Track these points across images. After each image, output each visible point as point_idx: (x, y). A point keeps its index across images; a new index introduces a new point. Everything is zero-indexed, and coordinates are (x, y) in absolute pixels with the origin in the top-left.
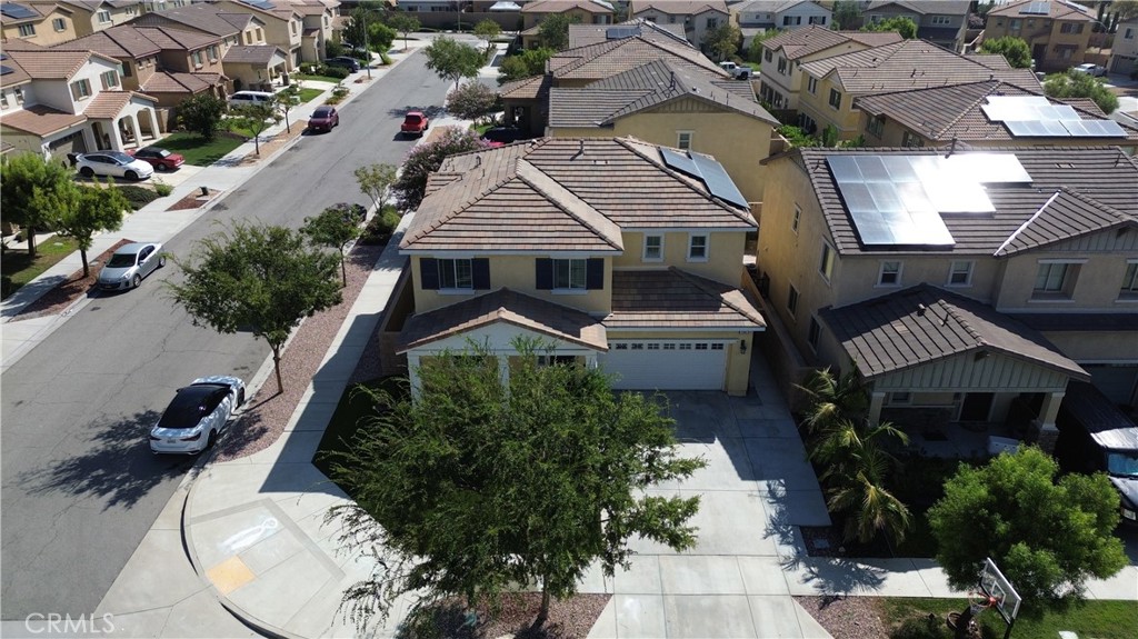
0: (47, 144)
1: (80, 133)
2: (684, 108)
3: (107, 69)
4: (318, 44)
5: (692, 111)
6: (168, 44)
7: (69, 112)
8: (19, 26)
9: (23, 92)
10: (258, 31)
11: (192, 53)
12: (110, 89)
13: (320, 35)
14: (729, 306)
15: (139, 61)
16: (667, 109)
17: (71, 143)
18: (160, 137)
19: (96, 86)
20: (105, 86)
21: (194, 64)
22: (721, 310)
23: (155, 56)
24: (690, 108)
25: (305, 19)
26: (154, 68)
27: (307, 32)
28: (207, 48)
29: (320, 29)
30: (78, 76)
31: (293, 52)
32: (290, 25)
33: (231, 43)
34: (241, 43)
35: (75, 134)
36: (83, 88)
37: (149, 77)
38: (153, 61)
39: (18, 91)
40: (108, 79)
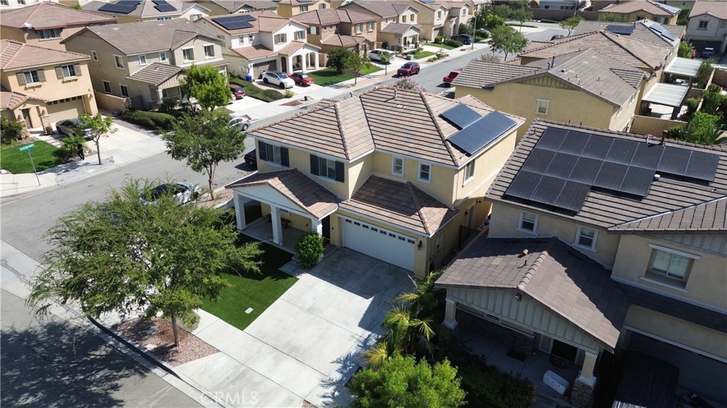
0: (252, 64)
1: (275, 61)
2: (545, 83)
3: (300, 30)
4: (455, 26)
5: (551, 86)
6: (345, 19)
7: (270, 49)
8: (301, 6)
9: (254, 37)
10: (412, 16)
11: (355, 25)
12: (298, 40)
13: (457, 21)
14: (419, 216)
15: (325, 27)
16: (532, 82)
17: (268, 66)
18: (318, 68)
19: (290, 38)
20: (296, 38)
21: (356, 31)
22: (413, 217)
23: (337, 25)
24: (549, 84)
25: (451, 10)
26: (334, 32)
27: (450, 17)
28: (368, 23)
29: (458, 17)
30: (280, 32)
31: (435, 30)
32: (436, 13)
33: (389, 22)
34: (398, 22)
35: (271, 61)
36: (282, 38)
37: (329, 37)
38: (334, 28)
39: (251, 37)
40: (299, 35)
